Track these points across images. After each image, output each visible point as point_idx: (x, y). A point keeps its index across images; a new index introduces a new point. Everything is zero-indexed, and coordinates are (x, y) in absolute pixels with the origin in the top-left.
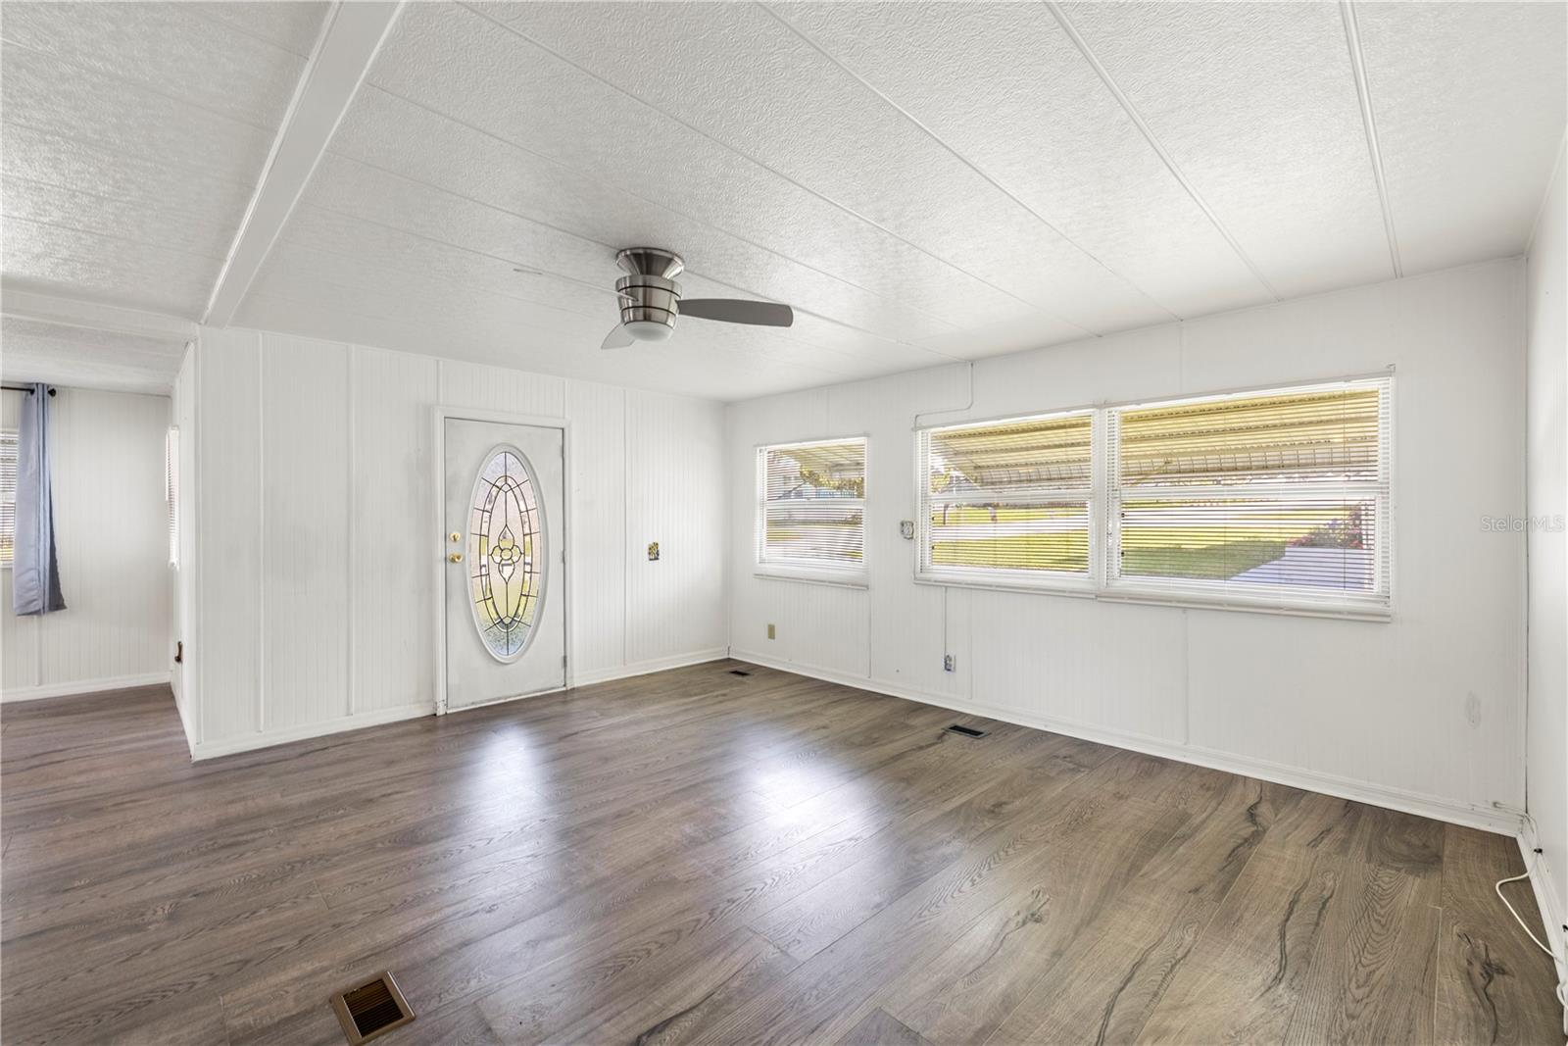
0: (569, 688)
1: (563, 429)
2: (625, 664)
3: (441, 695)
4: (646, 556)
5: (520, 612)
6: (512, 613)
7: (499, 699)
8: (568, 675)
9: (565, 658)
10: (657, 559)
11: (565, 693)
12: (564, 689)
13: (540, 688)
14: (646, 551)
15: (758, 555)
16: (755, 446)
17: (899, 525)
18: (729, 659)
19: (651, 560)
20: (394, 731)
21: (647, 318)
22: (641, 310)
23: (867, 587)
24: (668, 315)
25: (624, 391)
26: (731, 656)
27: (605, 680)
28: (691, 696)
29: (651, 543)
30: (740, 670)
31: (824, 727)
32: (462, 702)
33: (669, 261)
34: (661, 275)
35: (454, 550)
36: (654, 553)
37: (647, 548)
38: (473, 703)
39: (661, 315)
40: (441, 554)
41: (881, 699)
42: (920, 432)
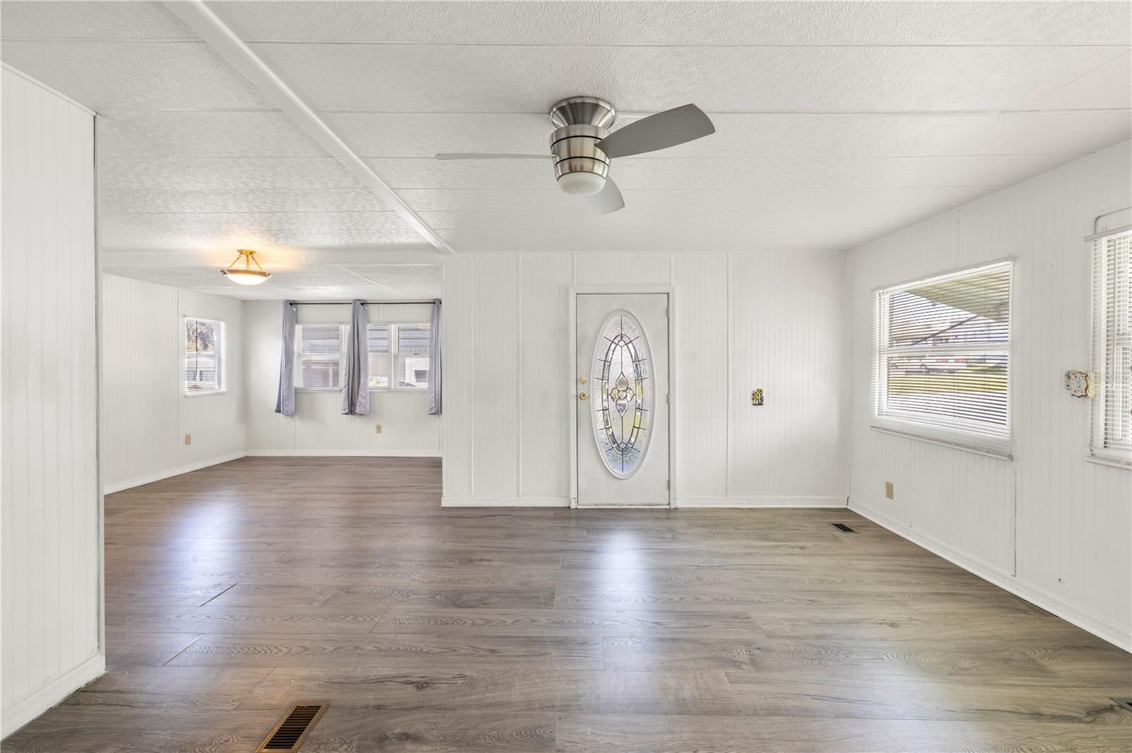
0: (672, 507)
1: (668, 294)
2: (727, 496)
3: (573, 494)
4: (750, 402)
5: (633, 440)
6: (626, 440)
7: (615, 505)
8: (672, 496)
9: (669, 481)
10: (761, 404)
11: (669, 510)
12: (668, 507)
13: (647, 502)
14: (750, 396)
15: (877, 405)
16: (872, 290)
17: (1064, 378)
18: (847, 510)
19: (754, 405)
20: (537, 513)
21: (572, 170)
22: (566, 164)
23: (1011, 457)
24: (594, 163)
25: (727, 254)
26: (849, 508)
27: (706, 506)
28: (768, 540)
29: (755, 389)
30: (846, 525)
31: (893, 625)
32: (588, 502)
33: (596, 107)
34: (590, 123)
35: (582, 389)
36: (758, 398)
37: (751, 393)
38: (596, 505)
39: (587, 164)
40: (573, 392)
41: (1025, 612)
42: (1104, 241)
